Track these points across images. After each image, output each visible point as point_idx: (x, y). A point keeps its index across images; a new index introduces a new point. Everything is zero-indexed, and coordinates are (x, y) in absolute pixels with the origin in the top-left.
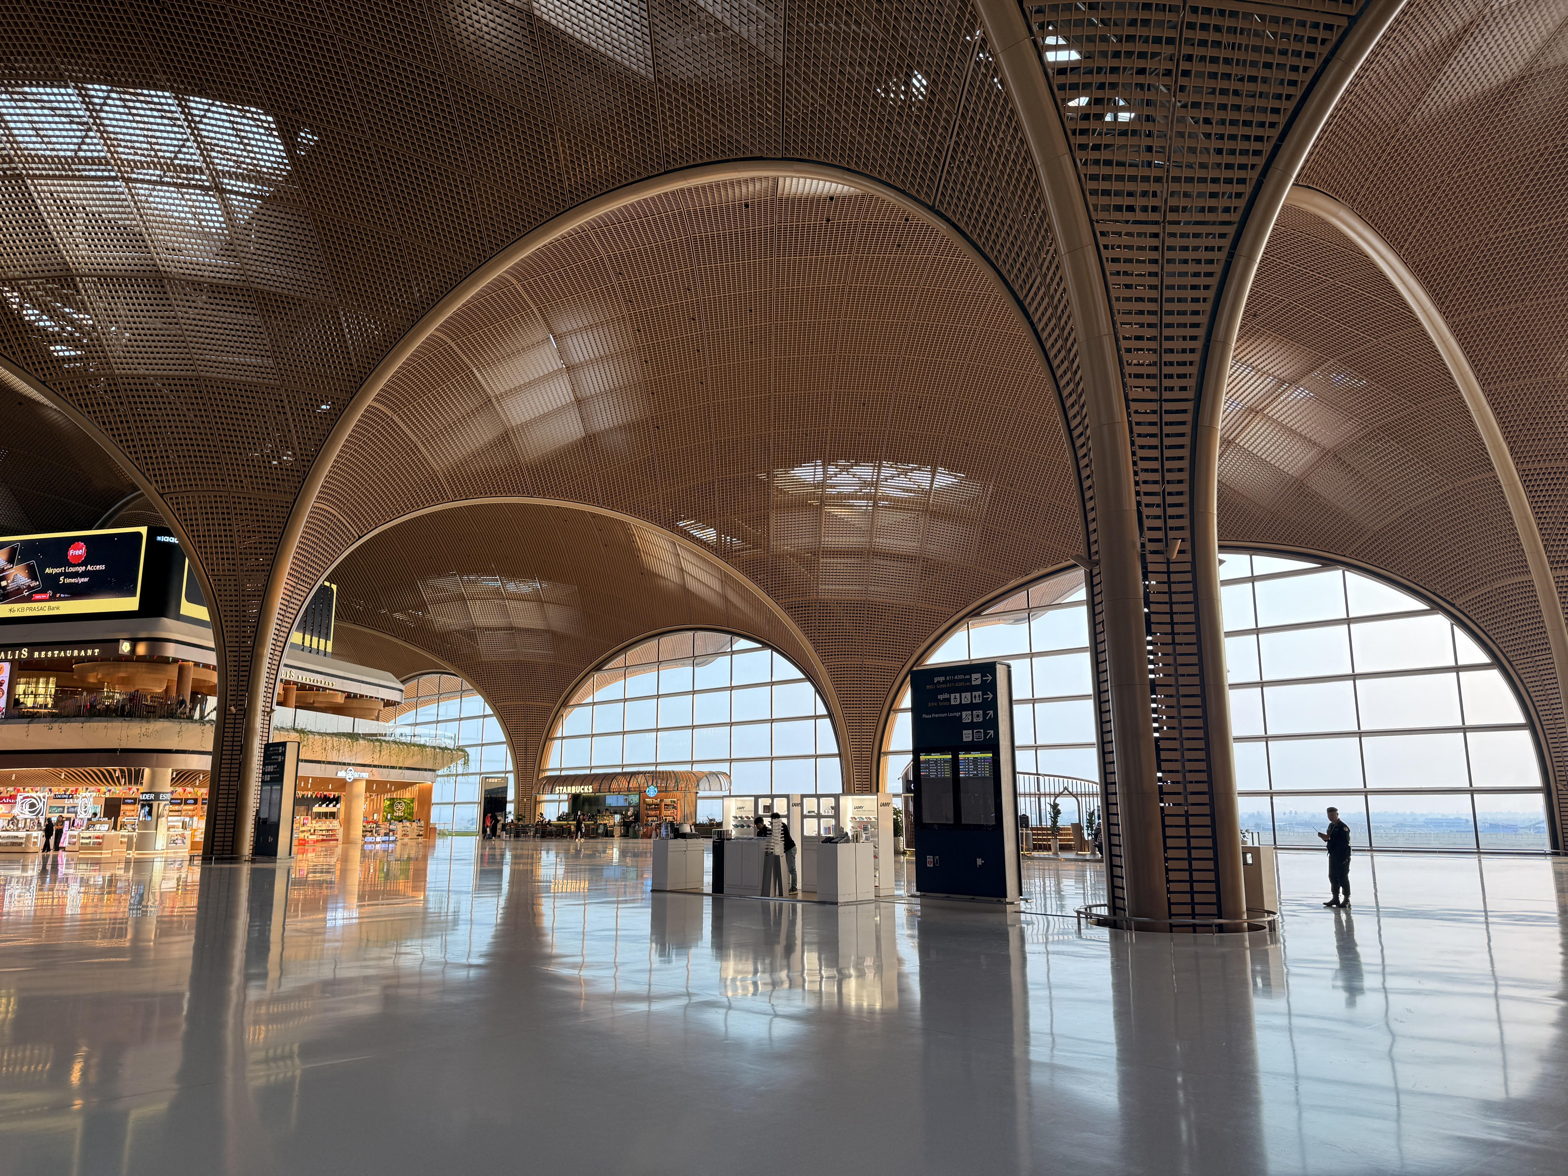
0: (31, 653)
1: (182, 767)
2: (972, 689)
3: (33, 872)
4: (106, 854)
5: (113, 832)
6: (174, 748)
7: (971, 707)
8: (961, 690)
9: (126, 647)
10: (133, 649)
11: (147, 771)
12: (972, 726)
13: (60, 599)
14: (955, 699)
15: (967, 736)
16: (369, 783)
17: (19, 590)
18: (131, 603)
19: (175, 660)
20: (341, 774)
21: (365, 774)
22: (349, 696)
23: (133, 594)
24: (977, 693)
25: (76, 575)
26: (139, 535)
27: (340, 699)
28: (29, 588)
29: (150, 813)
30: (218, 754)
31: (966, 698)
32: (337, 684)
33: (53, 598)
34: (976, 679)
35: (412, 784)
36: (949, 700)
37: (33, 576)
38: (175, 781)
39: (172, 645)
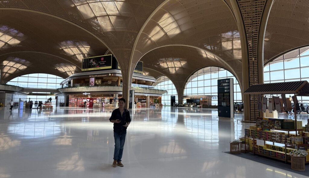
0: (97, 76)
1: (119, 94)
2: (226, 83)
3: (100, 110)
4: (109, 108)
5: (110, 104)
6: (118, 91)
7: (226, 86)
8: (225, 83)
9: (110, 74)
10: (111, 75)
11: (114, 95)
12: (226, 89)
13: (101, 67)
14: (224, 84)
15: (225, 91)
16: (150, 97)
17: (95, 65)
18: (110, 67)
19: (117, 77)
20: (145, 95)
21: (149, 95)
22: (146, 81)
23: (111, 66)
24: (227, 84)
25: (102, 63)
26: (111, 56)
27: (145, 82)
28: (96, 65)
29: (115, 101)
30: (123, 92)
31: (225, 84)
32: (144, 79)
33: (99, 67)
34: (227, 81)
35: (158, 97)
36: (223, 85)
37: (96, 63)
38: (118, 96)
39: (117, 74)
